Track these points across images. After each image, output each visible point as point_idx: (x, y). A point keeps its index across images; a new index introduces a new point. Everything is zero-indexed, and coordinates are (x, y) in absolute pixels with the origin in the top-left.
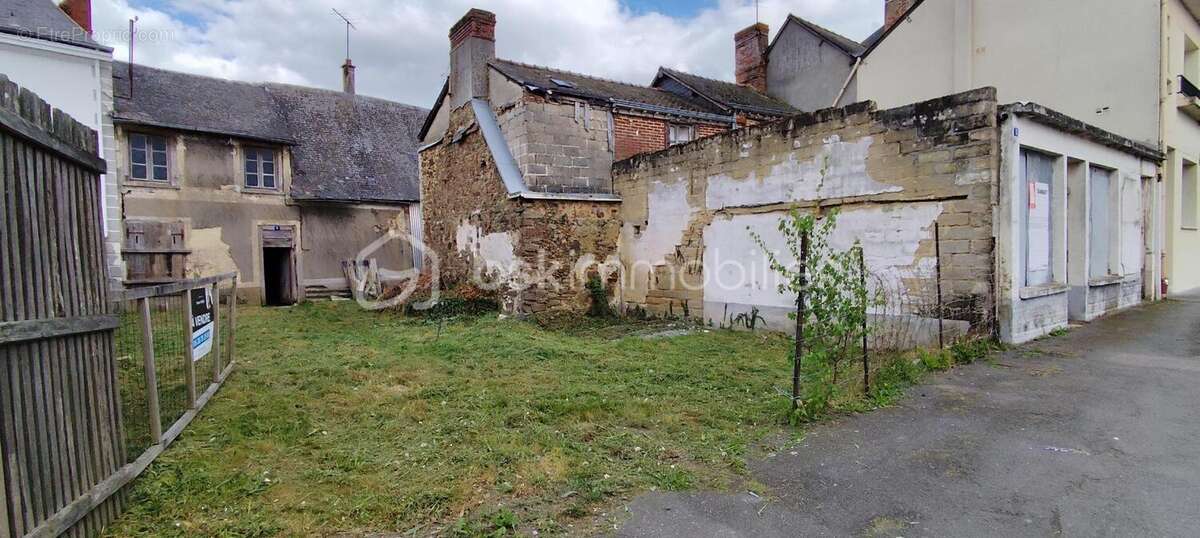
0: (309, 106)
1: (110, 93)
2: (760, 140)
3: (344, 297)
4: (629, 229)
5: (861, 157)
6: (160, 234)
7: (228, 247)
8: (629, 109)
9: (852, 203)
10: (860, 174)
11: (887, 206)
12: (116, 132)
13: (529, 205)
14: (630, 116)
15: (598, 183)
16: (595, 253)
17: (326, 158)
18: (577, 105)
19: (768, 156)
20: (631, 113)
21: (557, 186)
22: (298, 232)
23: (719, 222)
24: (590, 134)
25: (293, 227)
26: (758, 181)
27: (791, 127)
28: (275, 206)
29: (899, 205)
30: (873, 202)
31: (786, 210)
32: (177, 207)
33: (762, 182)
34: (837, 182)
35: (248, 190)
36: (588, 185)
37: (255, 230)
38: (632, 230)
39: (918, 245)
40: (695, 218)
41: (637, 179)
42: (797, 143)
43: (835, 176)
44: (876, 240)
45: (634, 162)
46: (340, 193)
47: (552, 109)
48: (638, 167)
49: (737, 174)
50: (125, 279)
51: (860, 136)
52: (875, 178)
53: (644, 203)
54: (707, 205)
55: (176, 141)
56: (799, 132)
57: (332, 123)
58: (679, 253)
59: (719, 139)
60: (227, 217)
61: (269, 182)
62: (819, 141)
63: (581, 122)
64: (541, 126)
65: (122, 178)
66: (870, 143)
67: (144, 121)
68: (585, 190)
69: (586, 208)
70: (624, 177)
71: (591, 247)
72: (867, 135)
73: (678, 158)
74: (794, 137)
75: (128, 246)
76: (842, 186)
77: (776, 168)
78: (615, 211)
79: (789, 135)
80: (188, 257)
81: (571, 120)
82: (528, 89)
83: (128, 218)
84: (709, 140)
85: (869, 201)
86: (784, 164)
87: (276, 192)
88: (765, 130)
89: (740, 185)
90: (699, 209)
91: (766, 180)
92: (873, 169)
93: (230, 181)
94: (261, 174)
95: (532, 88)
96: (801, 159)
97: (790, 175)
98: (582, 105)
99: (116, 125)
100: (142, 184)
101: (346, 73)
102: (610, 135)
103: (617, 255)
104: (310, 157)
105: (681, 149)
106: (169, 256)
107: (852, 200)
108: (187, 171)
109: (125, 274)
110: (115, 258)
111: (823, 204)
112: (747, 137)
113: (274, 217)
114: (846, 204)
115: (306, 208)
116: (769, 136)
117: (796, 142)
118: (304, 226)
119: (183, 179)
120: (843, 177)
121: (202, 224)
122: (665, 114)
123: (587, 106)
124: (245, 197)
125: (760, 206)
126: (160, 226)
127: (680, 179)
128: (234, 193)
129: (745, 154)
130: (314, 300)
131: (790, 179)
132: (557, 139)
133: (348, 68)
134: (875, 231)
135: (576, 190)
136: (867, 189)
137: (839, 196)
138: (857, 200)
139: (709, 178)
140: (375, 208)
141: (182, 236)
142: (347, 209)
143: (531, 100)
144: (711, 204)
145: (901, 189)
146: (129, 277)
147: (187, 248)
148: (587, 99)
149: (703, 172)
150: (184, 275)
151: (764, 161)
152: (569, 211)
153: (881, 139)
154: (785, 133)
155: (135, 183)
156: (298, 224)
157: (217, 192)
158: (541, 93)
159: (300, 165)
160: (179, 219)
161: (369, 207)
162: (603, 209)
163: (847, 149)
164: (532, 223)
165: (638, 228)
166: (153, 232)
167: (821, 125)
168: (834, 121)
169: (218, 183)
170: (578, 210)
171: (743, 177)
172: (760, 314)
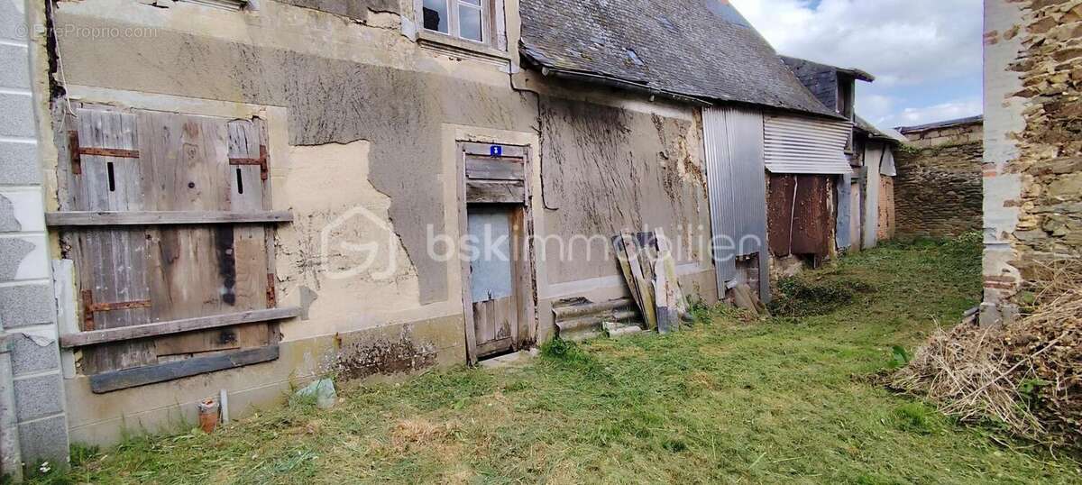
6: (192, 158)
7: (387, 203)
22: (536, 161)
25: (525, 148)
28: (489, 87)
35: (430, 36)
37: (449, 154)
50: (71, 328)
60: (382, 111)
80: (282, 235)
87: (492, 51)
106: (223, 233)
113: (490, 119)
118: (546, 148)
121: (319, 131)
126: (189, 129)
128: (397, 38)
130: (576, 337)
141: (265, 165)
146: (86, 320)
150: (270, 297)
156: (535, 140)
160: (249, 109)
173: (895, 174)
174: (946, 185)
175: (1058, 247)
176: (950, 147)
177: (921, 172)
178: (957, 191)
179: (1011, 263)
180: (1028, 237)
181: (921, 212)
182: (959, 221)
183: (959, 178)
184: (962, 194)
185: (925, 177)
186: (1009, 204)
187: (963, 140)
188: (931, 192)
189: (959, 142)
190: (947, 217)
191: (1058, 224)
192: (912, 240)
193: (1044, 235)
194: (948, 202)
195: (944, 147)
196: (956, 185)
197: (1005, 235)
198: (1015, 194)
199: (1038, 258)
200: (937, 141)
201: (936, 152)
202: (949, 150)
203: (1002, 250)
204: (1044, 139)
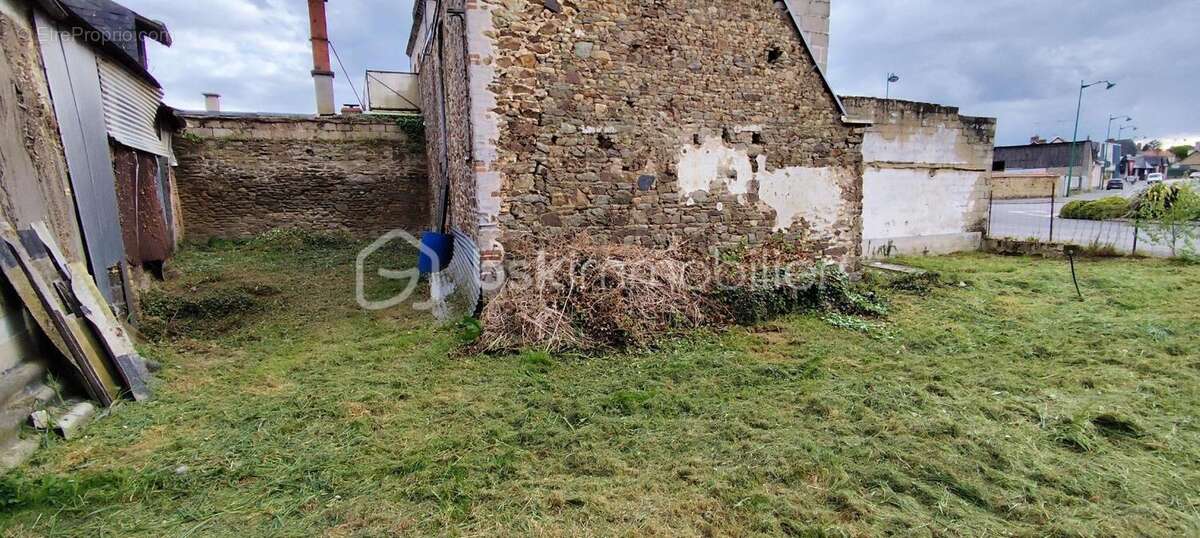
2: (903, 113)
5: (952, 141)
9: (947, 168)
19: (906, 126)
23: (873, 172)
26: (900, 143)
27: (922, 110)
31: (914, 168)
33: (902, 145)
34: (941, 154)
42: (925, 122)
43: (940, 151)
49: (886, 135)
51: (953, 128)
52: (956, 155)
56: (925, 115)
59: (875, 103)
66: (957, 134)
72: (956, 128)
74: (923, 118)
76: (943, 157)
77: (912, 137)
79: (920, 116)
84: (868, 102)
86: (916, 135)
88: (906, 107)
89: (888, 144)
91: (905, 145)
92: (956, 149)
96: (926, 135)
97: (919, 144)
111: (934, 167)
112: (895, 108)
114: (943, 168)
116: (908, 112)
120: (943, 152)
125: (900, 163)
129: (893, 121)
131: (919, 147)
145: (964, 163)
151: (905, 130)
154: (918, 113)
163: (948, 134)
167: (937, 115)
171: (890, 139)
172: (893, 244)
173: (176, 164)
174: (237, 182)
175: (521, 225)
176: (235, 141)
177: (207, 165)
178: (247, 188)
179: (497, 240)
180: (504, 219)
181: (213, 209)
182: (253, 219)
183: (248, 174)
184: (253, 191)
185: (212, 171)
186: (494, 194)
187: (246, 135)
188: (221, 188)
189: (244, 137)
190: (242, 215)
191: (520, 209)
192: (206, 242)
193: (513, 218)
194: (240, 199)
195: (228, 140)
196: (245, 181)
197: (493, 219)
198: (497, 188)
199: (514, 234)
200: (221, 132)
201: (221, 144)
202: (234, 144)
203: (493, 230)
204: (509, 147)
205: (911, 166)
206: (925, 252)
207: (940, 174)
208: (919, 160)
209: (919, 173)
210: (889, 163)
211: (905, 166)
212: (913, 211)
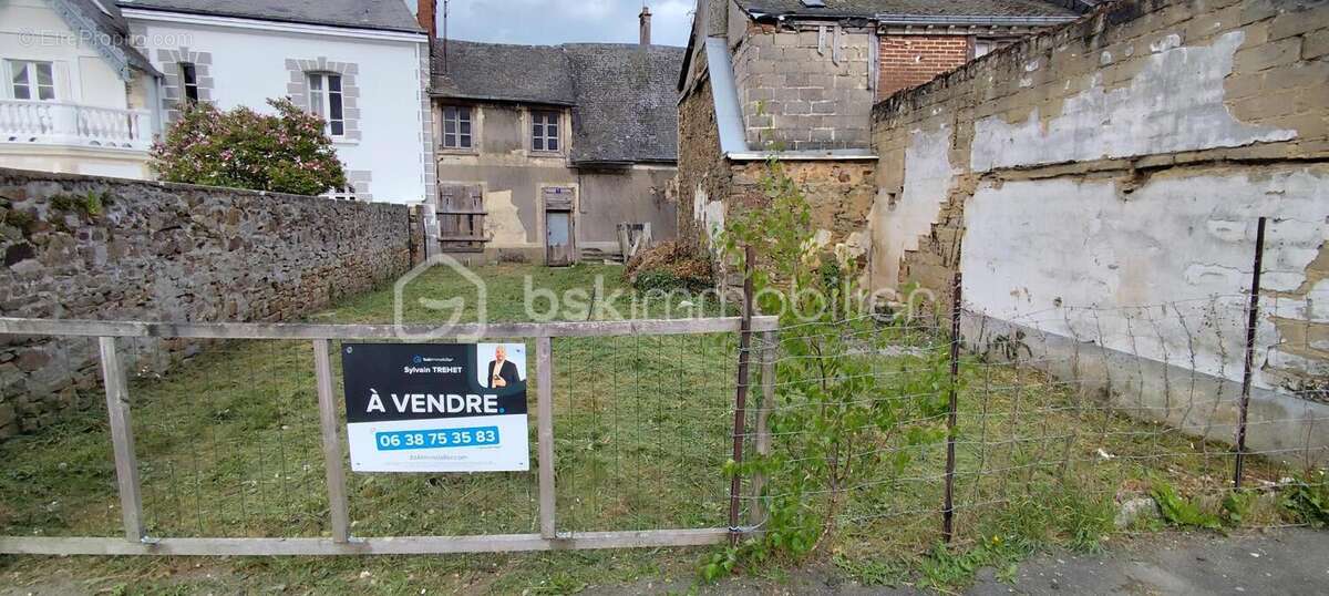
0: (601, 63)
1: (427, 71)
2: (1049, 56)
3: (616, 261)
4: (884, 198)
5: (1216, 74)
6: (464, 196)
7: (516, 209)
8: (904, 27)
9: (1190, 164)
10: (1210, 107)
11: (1260, 170)
12: (432, 106)
13: (740, 167)
14: (905, 36)
15: (849, 135)
16: (832, 229)
17: (610, 118)
18: (823, 30)
19: (1058, 82)
20: (907, 32)
21: (788, 142)
22: (577, 193)
23: (985, 192)
24: (842, 68)
25: (572, 189)
26: (1041, 125)
27: (1099, 27)
28: (556, 168)
29: (1283, 168)
30: (1231, 160)
31: (1079, 175)
32: (476, 172)
33: (1046, 128)
34: (1168, 122)
35: (533, 154)
36: (833, 138)
37: (539, 193)
38: (887, 198)
39: (1316, 252)
40: (956, 184)
41: (896, 127)
42: (1107, 55)
43: (1165, 113)
44: (1227, 236)
45: (894, 103)
46: (617, 154)
47: (786, 39)
48: (898, 109)
49: (1014, 115)
50: (439, 237)
51: (1219, 32)
52: (1239, 116)
53: (901, 161)
54: (972, 166)
55: (476, 112)
56: (1110, 36)
57: (622, 80)
58: (934, 233)
59: (994, 60)
60: (515, 180)
61: (553, 145)
62: (1142, 50)
63: (827, 53)
64: (768, 65)
65: (437, 147)
66: (1237, 45)
67: (452, 95)
68: (829, 145)
69: (821, 168)
70: (883, 125)
71: (828, 221)
72: (1236, 28)
73: (942, 95)
74: (1103, 47)
75: (441, 207)
76: (1175, 132)
77: (1070, 103)
78: (869, 173)
79: (1094, 43)
80: (486, 217)
81: (813, 53)
82: (752, 17)
83: (442, 182)
84: (982, 63)
85: (1225, 160)
86: (1082, 96)
87: (557, 155)
88: (1059, 37)
89: (1018, 133)
90: (961, 171)
91: (1053, 125)
92: (1239, 97)
93: (519, 146)
94: (546, 138)
95: (756, 16)
96: (1108, 86)
97: (1090, 114)
98: (830, 30)
99: (432, 99)
100: (451, 151)
101: (642, 23)
102: (871, 68)
103: (866, 232)
104: (596, 119)
105: (946, 80)
106: (471, 216)
107: (1190, 158)
108: (485, 138)
109: (439, 233)
110: (432, 217)
111: (1141, 165)
112: (1033, 53)
113: (556, 180)
114: (1180, 165)
115: (583, 169)
116: (1063, 48)
117: (1105, 54)
118: (582, 190)
119: (481, 145)
120: (1178, 116)
121: (496, 188)
122: (967, 27)
123: (838, 30)
124: (531, 160)
125: (1040, 167)
126: (464, 189)
127: (942, 125)
128: (521, 157)
129: (1026, 82)
130: (589, 263)
131: (1088, 121)
132: (790, 79)
133: (644, 17)
134: (1229, 219)
135: (815, 146)
136: (1222, 137)
137: (1168, 150)
138: (1201, 157)
139: (976, 123)
140: (652, 168)
141: (481, 198)
142: (625, 170)
143: (757, 32)
144: (978, 164)
145: (1291, 134)
146: (442, 234)
147: (484, 211)
148: (837, 19)
149: (971, 113)
150: (482, 234)
151: (1053, 91)
152: (796, 173)
153: (1262, 33)
154: (1088, 39)
155: (445, 151)
156: (577, 186)
157: (508, 156)
158: (769, 20)
159: (585, 126)
160: (478, 183)
161: (645, 168)
162: (849, 169)
163: (1192, 59)
164: (743, 190)
165: (893, 195)
166: (458, 196)
167: (1149, 18)
168: (1174, 9)
169: (508, 148)
170: (810, 173)
171: (1021, 121)
172: (1025, 341)
205: (1070, 170)
206: (1105, 393)
207: (1159, 185)
208: (1092, 152)
209: (1088, 187)
210: (1017, 168)
211: (1052, 172)
212: (1075, 278)
